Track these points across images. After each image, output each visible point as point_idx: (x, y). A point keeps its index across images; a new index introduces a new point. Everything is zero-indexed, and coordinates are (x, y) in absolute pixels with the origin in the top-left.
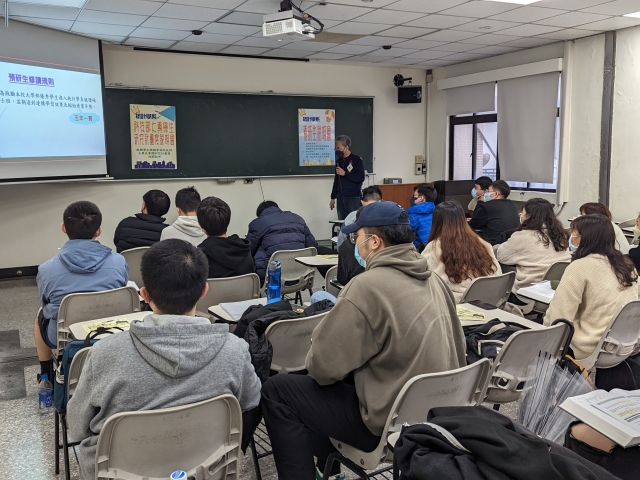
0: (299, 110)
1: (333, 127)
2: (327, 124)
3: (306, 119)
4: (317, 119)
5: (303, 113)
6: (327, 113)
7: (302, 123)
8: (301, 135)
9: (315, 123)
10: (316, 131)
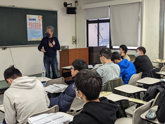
0: (27, 15)
1: (41, 24)
2: (39, 22)
3: (30, 19)
4: (35, 20)
5: (29, 17)
6: (39, 17)
7: (28, 21)
8: (28, 26)
9: (34, 21)
10: (35, 25)
